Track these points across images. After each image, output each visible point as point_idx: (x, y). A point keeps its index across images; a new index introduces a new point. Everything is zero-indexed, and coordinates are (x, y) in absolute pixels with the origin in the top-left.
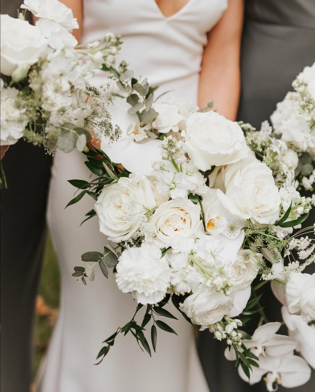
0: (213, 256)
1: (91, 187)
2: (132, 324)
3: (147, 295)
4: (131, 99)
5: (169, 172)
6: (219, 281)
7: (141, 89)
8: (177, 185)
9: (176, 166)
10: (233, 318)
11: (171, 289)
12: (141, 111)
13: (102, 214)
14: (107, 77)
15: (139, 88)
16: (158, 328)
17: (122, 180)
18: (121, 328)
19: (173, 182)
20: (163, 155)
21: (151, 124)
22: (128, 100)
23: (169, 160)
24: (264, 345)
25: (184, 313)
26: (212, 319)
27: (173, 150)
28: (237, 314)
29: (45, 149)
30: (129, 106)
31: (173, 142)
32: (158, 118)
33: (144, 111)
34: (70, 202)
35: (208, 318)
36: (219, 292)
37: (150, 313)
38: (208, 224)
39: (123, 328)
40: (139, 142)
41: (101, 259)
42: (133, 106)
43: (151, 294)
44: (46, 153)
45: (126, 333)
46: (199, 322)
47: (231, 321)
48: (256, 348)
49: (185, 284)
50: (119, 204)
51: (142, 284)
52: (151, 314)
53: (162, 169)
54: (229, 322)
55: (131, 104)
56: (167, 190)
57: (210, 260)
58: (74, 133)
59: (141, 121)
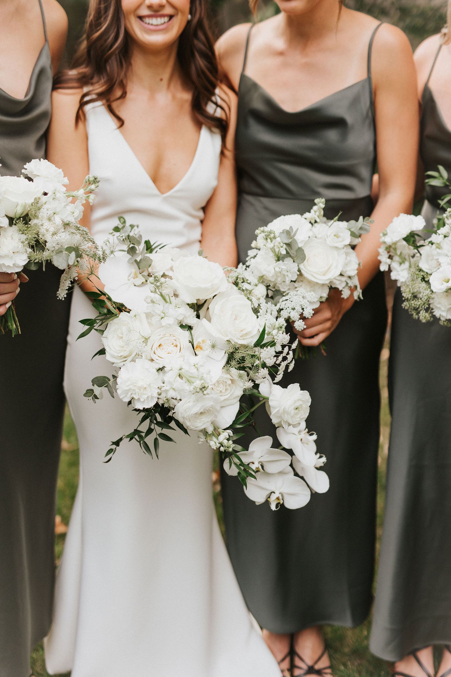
0: (196, 368)
1: (97, 323)
2: (137, 432)
3: (142, 400)
4: (130, 250)
5: (160, 305)
6: (198, 384)
7: (136, 240)
8: (166, 314)
9: (165, 299)
10: (225, 430)
11: (167, 402)
12: (138, 259)
13: (108, 345)
14: (108, 233)
15: (134, 239)
16: (160, 440)
17: (123, 315)
18: (126, 435)
19: (163, 312)
20: (150, 289)
21: (148, 270)
22: (128, 252)
23: (156, 293)
24: (260, 460)
25: (178, 421)
26: (201, 424)
27: (158, 284)
28: (228, 426)
29: (57, 295)
30: (129, 256)
31: (158, 278)
32: (153, 264)
33: (141, 260)
34: (80, 336)
35: (197, 422)
36: (199, 392)
37: (152, 427)
38: (196, 348)
39: (127, 436)
40: (139, 286)
41: (108, 383)
42: (132, 256)
43: (145, 399)
44: (58, 299)
45: (131, 439)
46: (190, 426)
47: (223, 432)
48: (253, 463)
49: (174, 391)
50: (121, 335)
51: (137, 390)
52: (154, 428)
53: (153, 302)
54: (221, 432)
55: (130, 255)
56: (158, 320)
57: (193, 371)
58: (66, 253)
59: (139, 269)
